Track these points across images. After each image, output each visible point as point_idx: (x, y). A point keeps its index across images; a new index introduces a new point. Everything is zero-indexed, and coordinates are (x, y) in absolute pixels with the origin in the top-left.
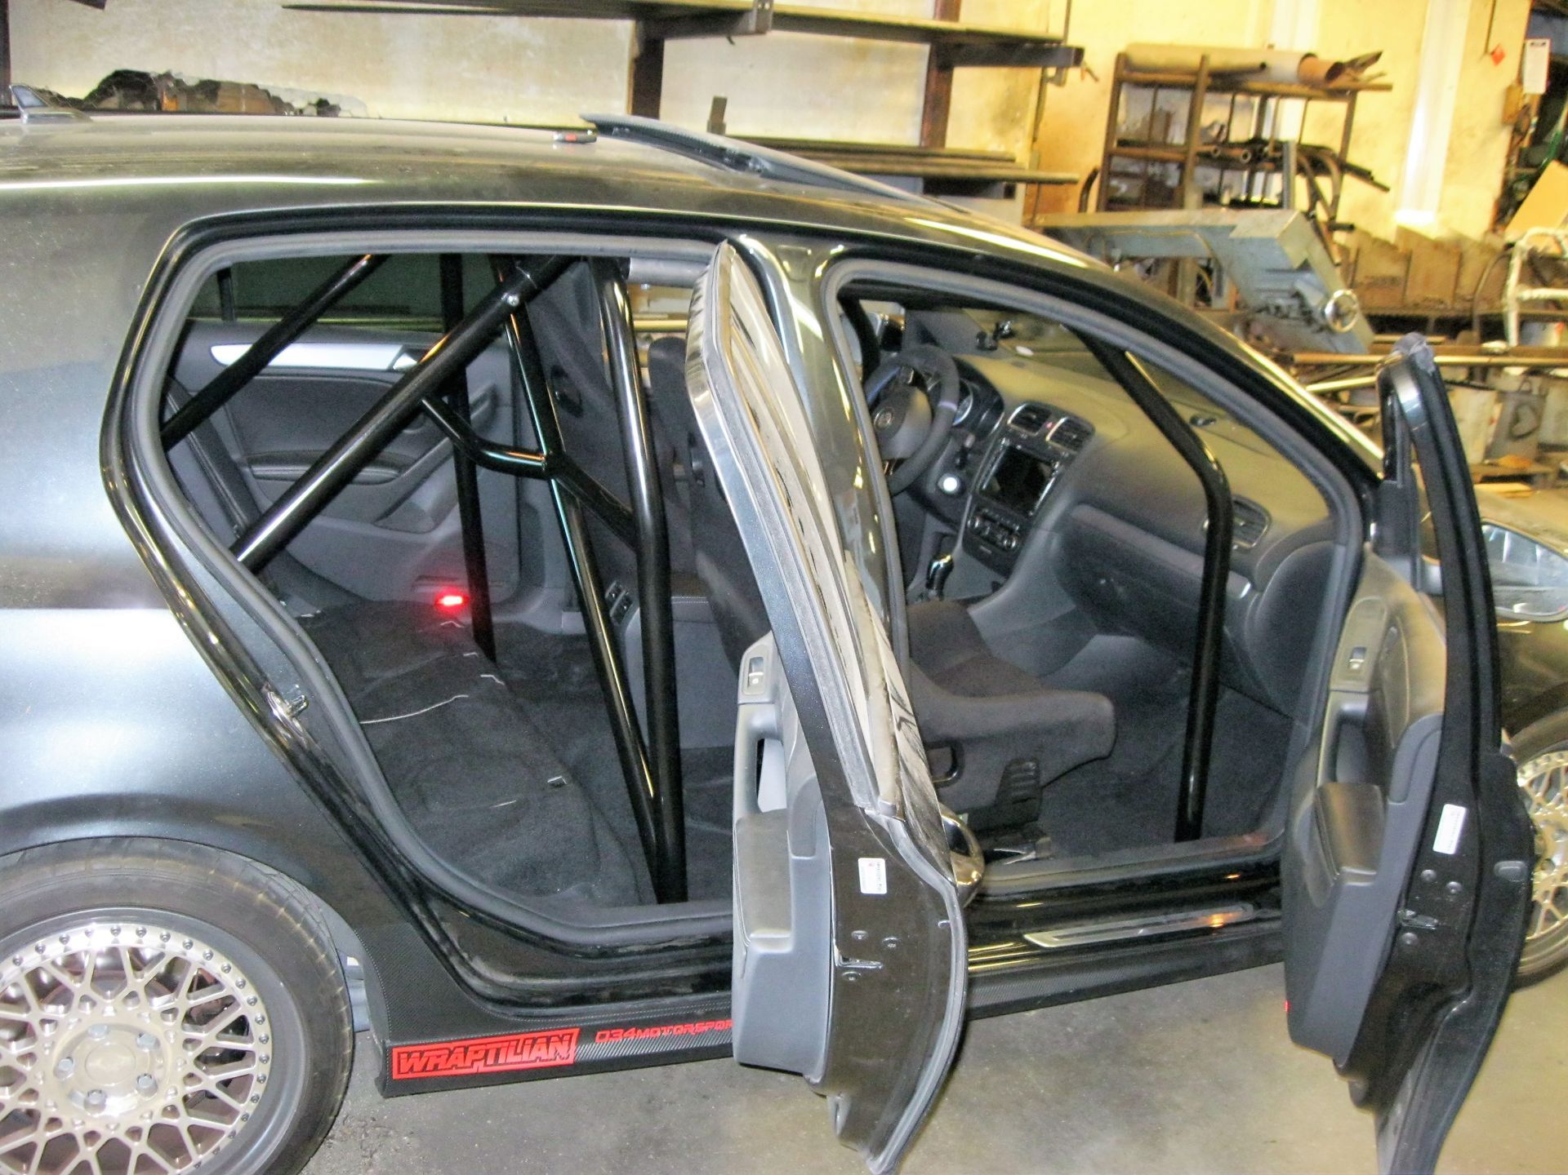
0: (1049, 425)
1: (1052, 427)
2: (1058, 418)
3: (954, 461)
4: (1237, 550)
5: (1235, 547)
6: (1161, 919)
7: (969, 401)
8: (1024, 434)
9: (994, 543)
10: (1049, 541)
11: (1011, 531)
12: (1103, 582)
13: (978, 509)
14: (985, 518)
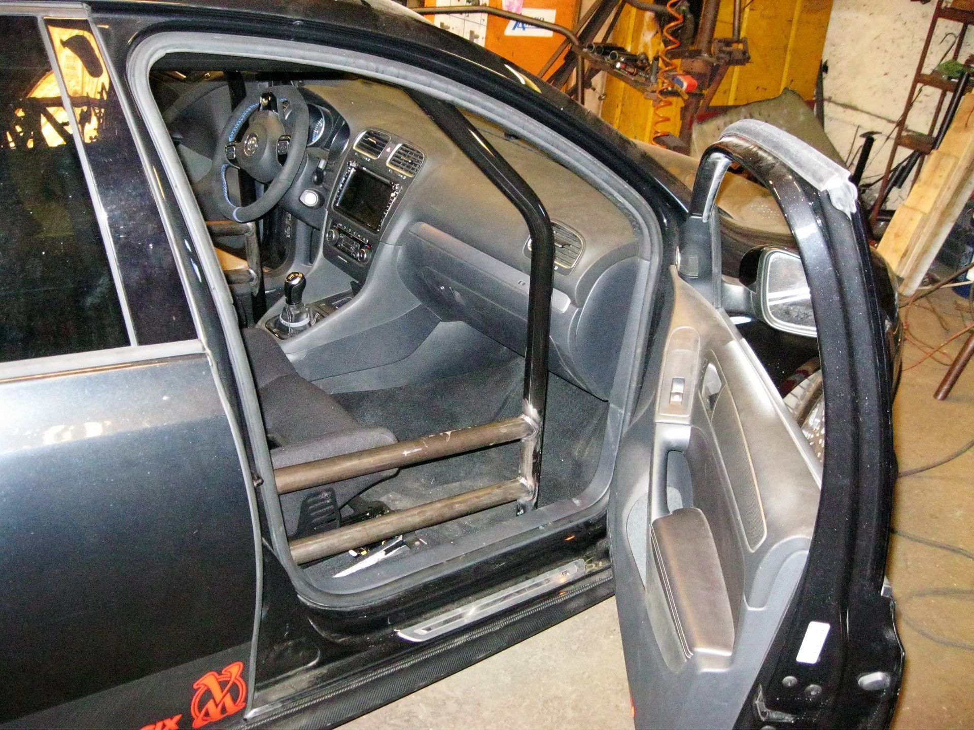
0: (388, 150)
1: (391, 151)
2: (396, 144)
3: (312, 178)
4: (557, 271)
5: (556, 268)
6: (511, 590)
7: (322, 122)
8: (368, 156)
9: (349, 254)
10: (395, 252)
11: (362, 245)
12: (442, 288)
13: (334, 223)
14: (340, 231)
